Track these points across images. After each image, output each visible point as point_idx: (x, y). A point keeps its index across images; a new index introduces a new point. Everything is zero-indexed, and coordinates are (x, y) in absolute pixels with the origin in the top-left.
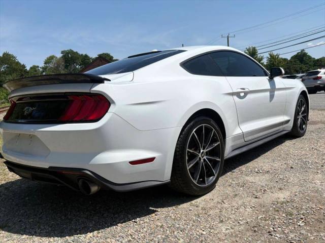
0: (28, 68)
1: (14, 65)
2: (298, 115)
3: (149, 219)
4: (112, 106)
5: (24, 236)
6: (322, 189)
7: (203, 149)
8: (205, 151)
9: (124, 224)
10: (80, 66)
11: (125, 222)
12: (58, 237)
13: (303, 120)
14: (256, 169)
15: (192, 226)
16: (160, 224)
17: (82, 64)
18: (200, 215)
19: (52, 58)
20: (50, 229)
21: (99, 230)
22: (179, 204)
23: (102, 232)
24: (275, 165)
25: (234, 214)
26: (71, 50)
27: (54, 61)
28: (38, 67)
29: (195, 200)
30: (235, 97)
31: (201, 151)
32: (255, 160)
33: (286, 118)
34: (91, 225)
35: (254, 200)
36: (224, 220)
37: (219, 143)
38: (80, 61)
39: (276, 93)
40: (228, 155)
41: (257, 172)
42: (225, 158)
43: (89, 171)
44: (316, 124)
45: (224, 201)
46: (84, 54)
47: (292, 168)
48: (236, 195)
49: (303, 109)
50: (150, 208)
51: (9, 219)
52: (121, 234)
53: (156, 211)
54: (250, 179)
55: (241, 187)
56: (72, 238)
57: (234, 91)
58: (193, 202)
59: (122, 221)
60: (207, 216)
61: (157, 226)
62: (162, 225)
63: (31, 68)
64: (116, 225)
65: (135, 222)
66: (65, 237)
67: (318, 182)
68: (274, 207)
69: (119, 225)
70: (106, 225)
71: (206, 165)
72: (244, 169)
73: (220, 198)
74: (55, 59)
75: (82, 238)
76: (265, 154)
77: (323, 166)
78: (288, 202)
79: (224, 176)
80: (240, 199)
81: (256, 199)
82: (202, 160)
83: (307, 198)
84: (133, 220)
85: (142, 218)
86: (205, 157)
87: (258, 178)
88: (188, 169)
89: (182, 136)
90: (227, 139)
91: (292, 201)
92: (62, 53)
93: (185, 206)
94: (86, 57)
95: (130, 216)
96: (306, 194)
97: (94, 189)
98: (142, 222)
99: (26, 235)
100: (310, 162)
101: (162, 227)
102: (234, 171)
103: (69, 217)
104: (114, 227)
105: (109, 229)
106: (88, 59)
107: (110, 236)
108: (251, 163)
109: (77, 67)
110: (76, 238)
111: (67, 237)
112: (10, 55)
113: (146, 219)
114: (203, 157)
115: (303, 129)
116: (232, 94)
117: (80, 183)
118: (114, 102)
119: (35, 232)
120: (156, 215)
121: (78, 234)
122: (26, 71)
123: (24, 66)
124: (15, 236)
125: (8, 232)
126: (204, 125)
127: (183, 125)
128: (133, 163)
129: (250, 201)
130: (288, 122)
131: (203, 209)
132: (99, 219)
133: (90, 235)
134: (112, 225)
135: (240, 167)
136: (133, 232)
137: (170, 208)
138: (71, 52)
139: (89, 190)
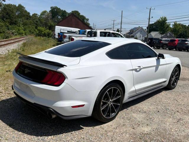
0: (31, 15)
1: (23, 12)
2: (173, 77)
3: (78, 133)
4: (66, 80)
5: (20, 133)
6: (168, 129)
7: (111, 100)
8: (112, 100)
9: (66, 133)
10: (61, 16)
11: (67, 132)
12: (35, 136)
13: (175, 80)
14: (140, 109)
15: (98, 141)
16: (83, 137)
17: (62, 16)
18: (103, 135)
19: (45, 12)
20: (32, 130)
21: (54, 135)
22: (95, 126)
23: (55, 137)
24: (151, 108)
25: (120, 137)
26: (56, 7)
27: (46, 14)
28: (37, 14)
29: (103, 125)
30: (134, 72)
31: (110, 100)
32: (141, 103)
33: (164, 80)
34: (51, 132)
35: (132, 130)
36: (113, 140)
37: (120, 96)
38: (61, 14)
39: (160, 67)
40: (125, 101)
41: (140, 112)
42: (123, 103)
43: (52, 109)
44: (185, 80)
45: (117, 128)
46: (64, 10)
47: (158, 111)
48: (124, 125)
49: (176, 74)
50: (81, 126)
51: (14, 121)
52: (64, 139)
53: (83, 128)
54: (135, 115)
55: (128, 120)
56: (42, 137)
57: (133, 69)
58: (102, 126)
59: (66, 132)
60: (106, 136)
61: (81, 138)
62: (84, 138)
63: (33, 15)
64: (63, 134)
65: (72, 133)
66: (38, 136)
67: (168, 123)
68: (140, 136)
69: (64, 134)
70: (58, 133)
71: (112, 107)
72: (134, 108)
73: (116, 125)
74: (46, 13)
75: (46, 138)
76: (148, 99)
77: (175, 113)
78: (148, 134)
79: (122, 111)
80: (125, 128)
81: (133, 130)
82: (110, 105)
83: (158, 133)
84: (71, 132)
85: (75, 132)
86: (112, 104)
87: (138, 115)
88: (101, 110)
89: (100, 94)
90: (126, 93)
91: (150, 134)
92: (51, 8)
93: (97, 127)
94: (65, 12)
95: (70, 129)
96: (159, 130)
97: (54, 116)
98: (75, 134)
99: (21, 132)
100: (170, 109)
101: (83, 138)
102: (128, 108)
103: (42, 125)
104: (62, 135)
105: (59, 136)
106: (65, 13)
107: (58, 139)
108: (138, 104)
109: (59, 17)
110: (43, 138)
111: (39, 137)
112: (22, 6)
113: (77, 132)
114: (110, 103)
115: (174, 85)
116: (132, 70)
117: (48, 113)
118: (67, 78)
119: (25, 131)
120: (82, 131)
121: (44, 136)
122: (30, 16)
123: (29, 13)
124: (16, 132)
125: (13, 129)
126: (113, 88)
127: (101, 89)
128: (73, 107)
129: (130, 130)
130: (165, 82)
131: (106, 131)
132: (55, 129)
133: (50, 137)
134: (61, 133)
135: (132, 107)
136: (70, 139)
137: (90, 128)
138: (56, 8)
139: (51, 117)
